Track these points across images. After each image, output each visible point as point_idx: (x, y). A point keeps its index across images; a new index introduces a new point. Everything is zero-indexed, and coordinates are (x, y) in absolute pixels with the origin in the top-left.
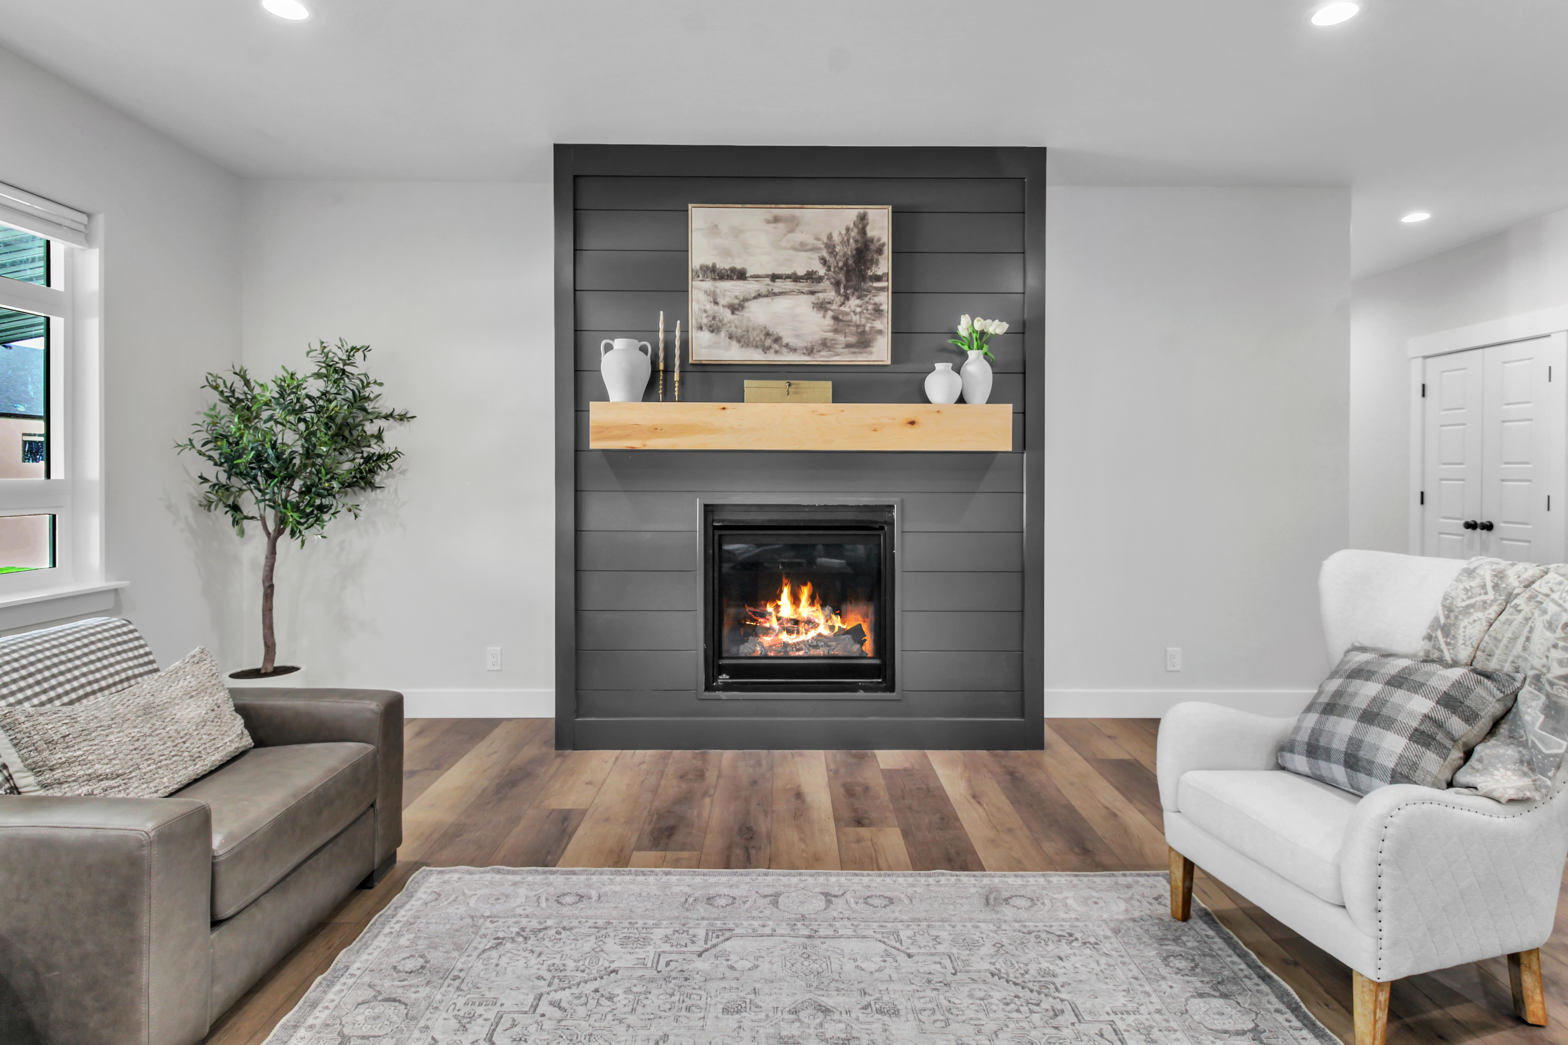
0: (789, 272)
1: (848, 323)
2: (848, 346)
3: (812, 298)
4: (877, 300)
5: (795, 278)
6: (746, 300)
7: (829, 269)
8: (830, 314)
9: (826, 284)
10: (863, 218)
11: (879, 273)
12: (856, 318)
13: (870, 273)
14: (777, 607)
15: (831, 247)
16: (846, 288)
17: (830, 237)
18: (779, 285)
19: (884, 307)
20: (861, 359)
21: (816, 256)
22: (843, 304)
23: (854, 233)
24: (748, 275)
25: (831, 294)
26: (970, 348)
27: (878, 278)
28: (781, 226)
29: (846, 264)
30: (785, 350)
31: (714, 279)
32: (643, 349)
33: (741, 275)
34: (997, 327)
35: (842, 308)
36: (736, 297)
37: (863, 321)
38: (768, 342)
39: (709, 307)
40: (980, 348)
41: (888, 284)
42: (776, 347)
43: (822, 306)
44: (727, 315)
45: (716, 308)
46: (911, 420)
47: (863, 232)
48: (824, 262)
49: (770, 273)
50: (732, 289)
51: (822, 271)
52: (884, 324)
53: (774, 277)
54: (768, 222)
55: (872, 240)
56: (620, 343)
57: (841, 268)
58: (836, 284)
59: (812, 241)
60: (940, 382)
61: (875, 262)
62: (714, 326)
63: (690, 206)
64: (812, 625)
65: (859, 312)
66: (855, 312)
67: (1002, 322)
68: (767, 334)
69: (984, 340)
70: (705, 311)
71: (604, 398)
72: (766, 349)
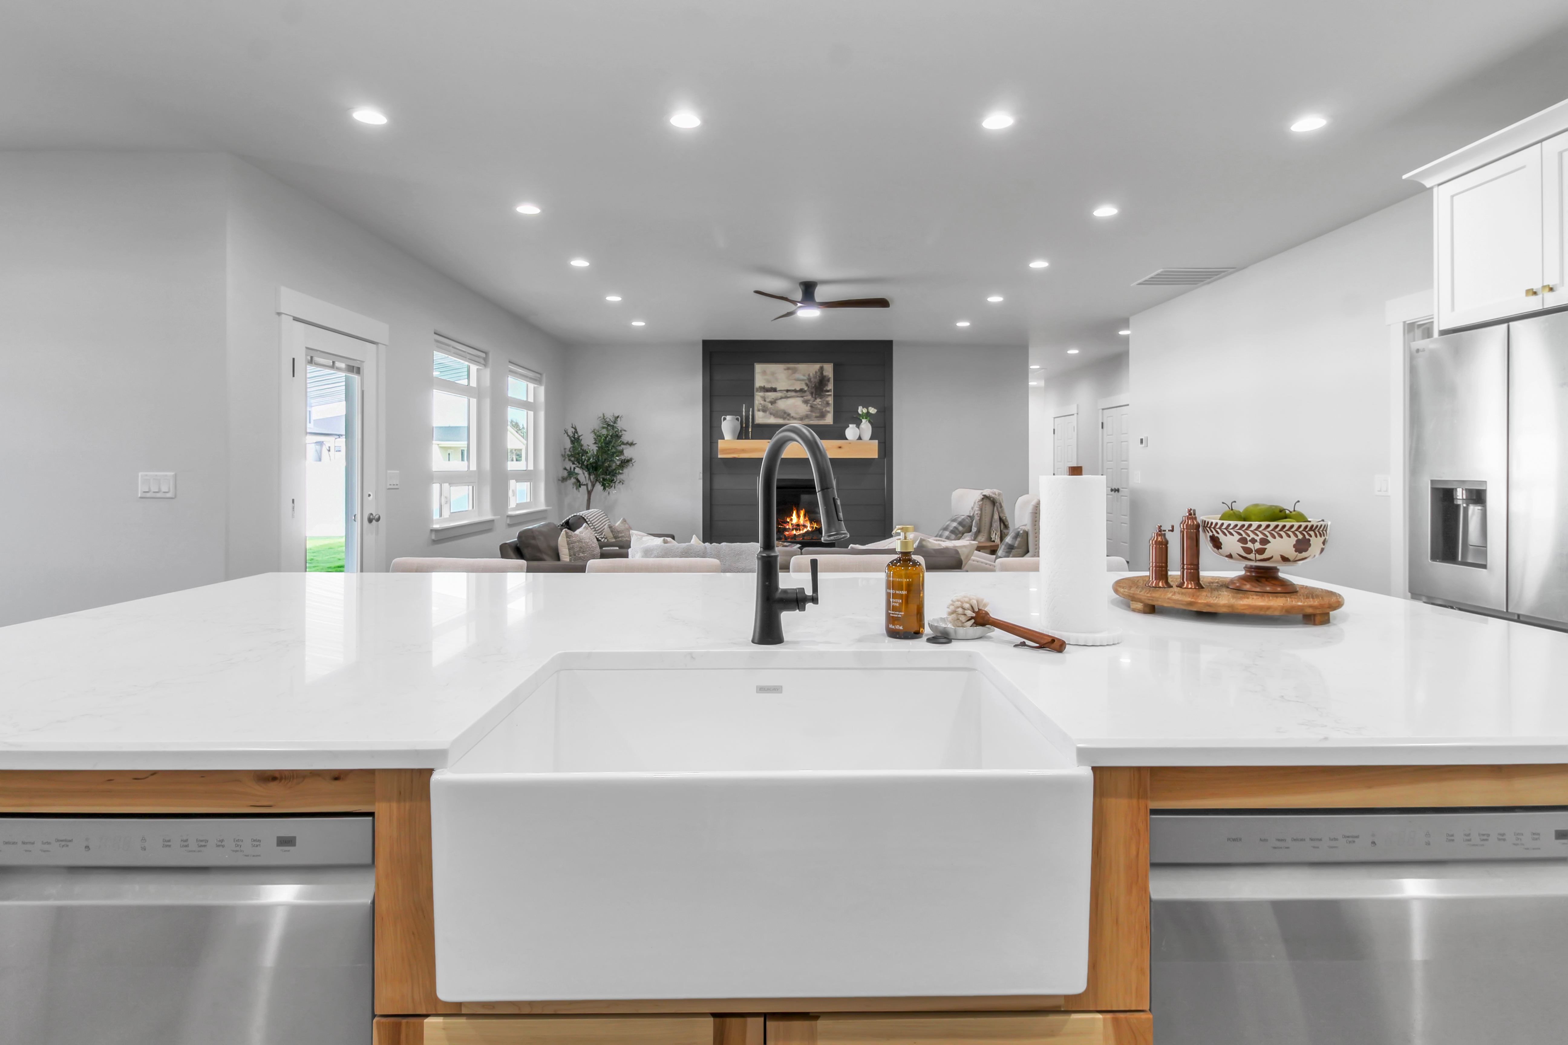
0: (793, 389)
1: (817, 408)
2: (816, 417)
3: (802, 399)
4: (827, 399)
5: (795, 391)
6: (777, 399)
7: (809, 387)
8: (809, 405)
9: (808, 393)
10: (822, 368)
11: (828, 389)
12: (819, 406)
13: (825, 389)
14: (791, 520)
15: (809, 380)
16: (815, 395)
17: (809, 375)
18: (789, 394)
19: (830, 402)
20: (822, 422)
21: (803, 382)
22: (814, 401)
23: (818, 374)
24: (778, 390)
25: (809, 397)
26: (863, 418)
27: (828, 391)
28: (790, 371)
29: (815, 385)
30: (791, 419)
31: (764, 392)
32: (737, 419)
33: (774, 390)
34: (873, 411)
35: (814, 403)
36: (773, 399)
37: (822, 408)
38: (785, 416)
39: (762, 402)
40: (866, 418)
41: (832, 393)
42: (788, 417)
43: (806, 402)
44: (770, 406)
45: (765, 403)
46: (840, 446)
47: (822, 373)
48: (807, 385)
49: (786, 389)
50: (771, 395)
51: (806, 389)
52: (831, 409)
53: (788, 391)
54: (785, 370)
55: (825, 376)
56: (728, 418)
57: (814, 387)
58: (812, 393)
59: (802, 377)
60: (851, 432)
61: (827, 385)
62: (764, 410)
63: (755, 364)
64: (805, 526)
65: (821, 404)
66: (819, 404)
67: (875, 408)
68: (785, 413)
69: (868, 414)
70: (761, 404)
71: (723, 438)
72: (784, 419)
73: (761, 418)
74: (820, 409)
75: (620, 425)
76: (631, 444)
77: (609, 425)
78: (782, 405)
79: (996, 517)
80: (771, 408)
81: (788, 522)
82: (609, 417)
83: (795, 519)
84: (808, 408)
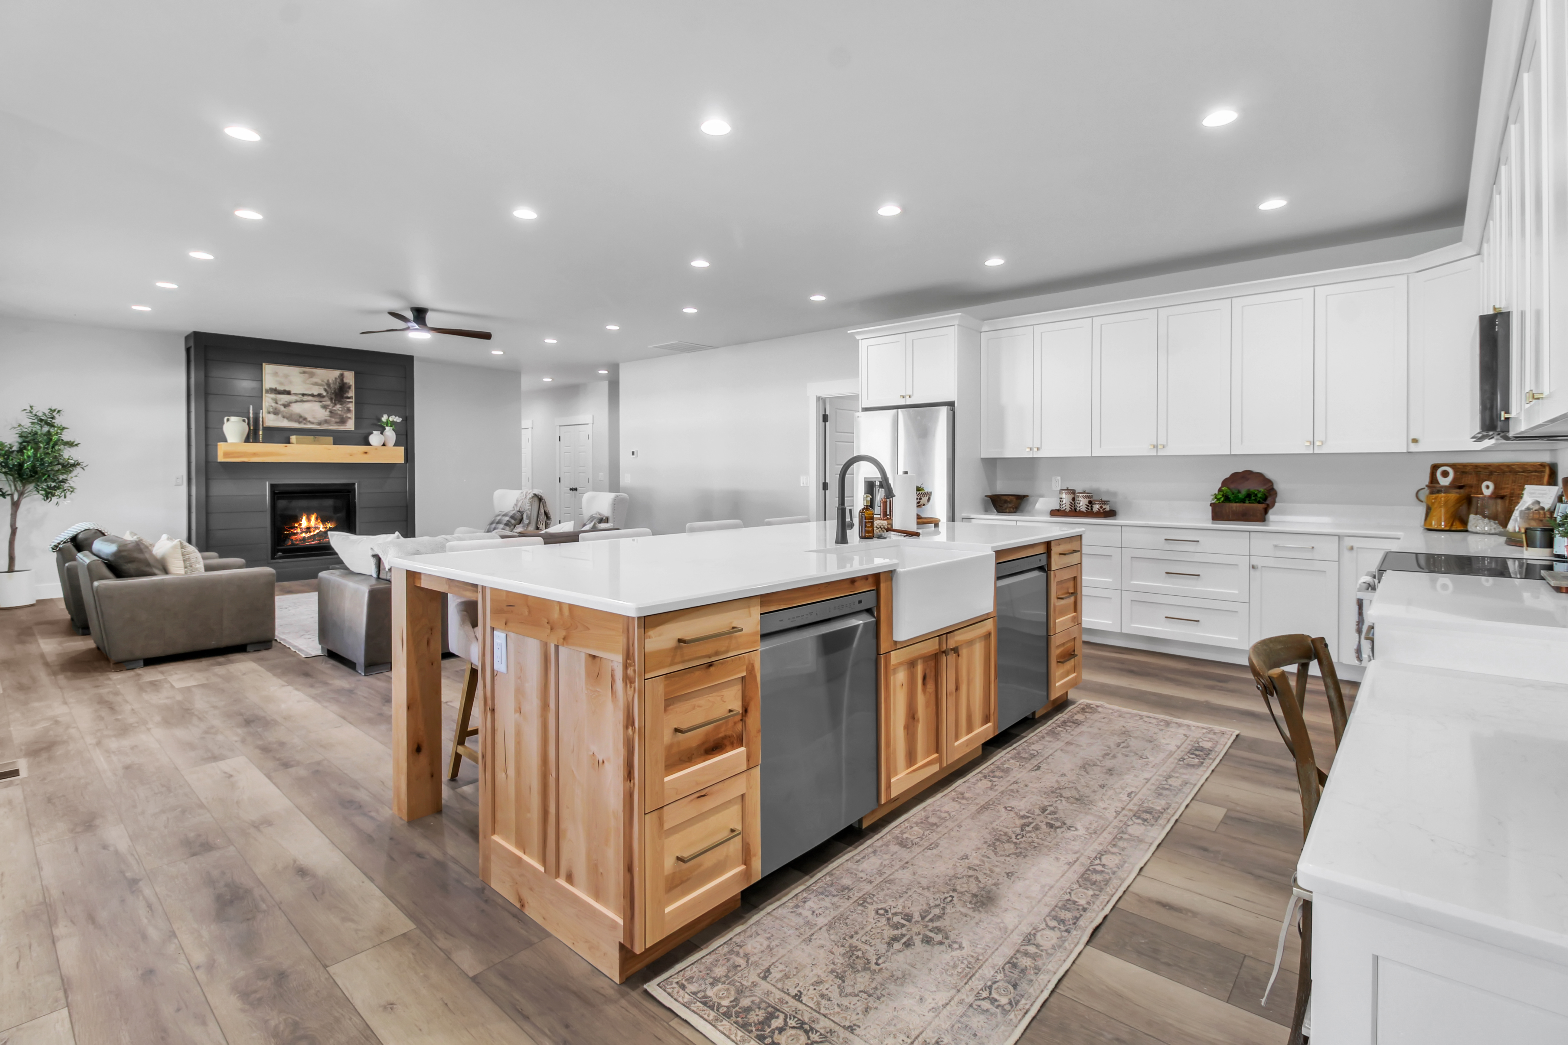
0: (310, 393)
1: (337, 414)
2: (336, 423)
3: (321, 404)
4: (348, 406)
5: (313, 395)
6: (291, 403)
7: (328, 393)
8: (328, 410)
9: (326, 399)
10: (342, 375)
11: (349, 396)
12: (339, 412)
13: (345, 396)
14: (300, 525)
15: (328, 384)
16: (335, 401)
17: (328, 381)
18: (305, 398)
19: (351, 409)
20: (342, 428)
21: (322, 388)
22: (333, 407)
23: (338, 380)
24: (292, 393)
25: (329, 403)
26: (387, 426)
27: (349, 398)
28: (306, 375)
29: (335, 391)
30: (308, 423)
31: (276, 394)
32: (244, 421)
33: (288, 393)
34: (398, 420)
35: (334, 408)
36: (286, 401)
37: (343, 413)
38: (301, 420)
39: (274, 405)
40: (391, 426)
41: (353, 400)
42: (304, 422)
43: (325, 407)
44: (282, 408)
45: (277, 405)
46: (366, 451)
47: (342, 380)
48: (325, 390)
49: (302, 392)
50: (284, 398)
51: (325, 394)
52: (352, 415)
53: (303, 395)
54: (301, 373)
55: (346, 383)
56: (233, 419)
57: (333, 393)
58: (331, 399)
59: (319, 381)
60: (375, 438)
61: (348, 392)
62: (276, 412)
63: (264, 364)
64: (318, 528)
65: (341, 411)
66: (339, 410)
67: (399, 417)
68: (301, 417)
69: (393, 424)
70: (272, 406)
71: (225, 440)
72: (300, 422)
73: (270, 420)
74: (340, 415)
75: (58, 421)
76: (71, 444)
77: (41, 420)
78: (297, 408)
79: (542, 511)
80: (283, 411)
81: (297, 527)
82: (42, 409)
83: (304, 523)
84: (327, 413)
